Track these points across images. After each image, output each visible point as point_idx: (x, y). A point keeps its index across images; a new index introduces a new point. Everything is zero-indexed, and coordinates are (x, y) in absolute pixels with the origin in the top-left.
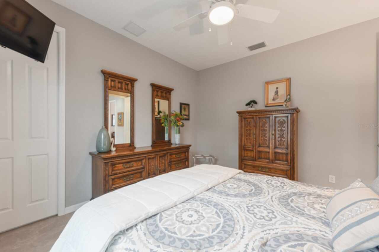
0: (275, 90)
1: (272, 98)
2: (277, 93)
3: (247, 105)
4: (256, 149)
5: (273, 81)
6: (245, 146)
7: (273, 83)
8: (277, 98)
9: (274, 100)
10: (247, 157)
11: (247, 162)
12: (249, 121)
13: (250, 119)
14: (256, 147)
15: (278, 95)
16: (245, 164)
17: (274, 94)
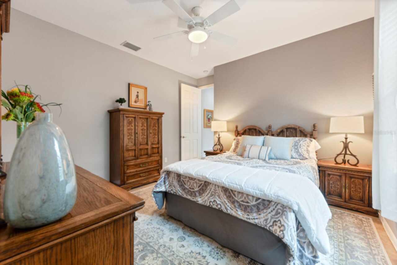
0: (136, 94)
1: (134, 101)
2: (137, 96)
3: (117, 101)
4: (138, 148)
5: (136, 85)
6: (128, 147)
7: (136, 86)
8: (138, 101)
9: (135, 102)
10: (128, 157)
11: (129, 163)
12: (130, 120)
13: (132, 118)
14: (138, 146)
15: (138, 99)
16: (128, 166)
17: (135, 97)
